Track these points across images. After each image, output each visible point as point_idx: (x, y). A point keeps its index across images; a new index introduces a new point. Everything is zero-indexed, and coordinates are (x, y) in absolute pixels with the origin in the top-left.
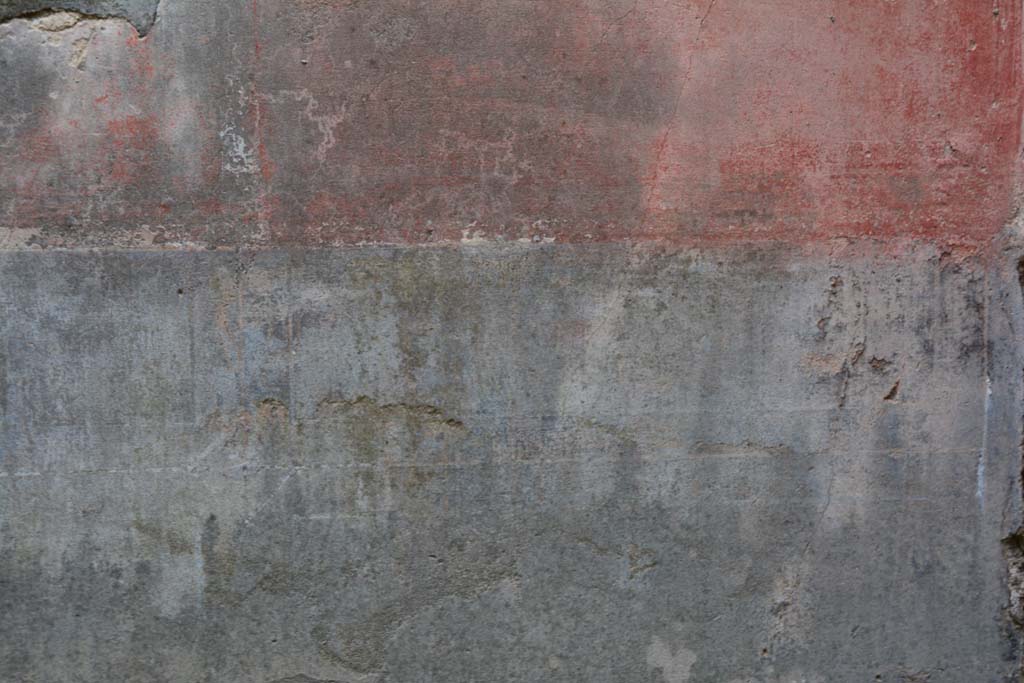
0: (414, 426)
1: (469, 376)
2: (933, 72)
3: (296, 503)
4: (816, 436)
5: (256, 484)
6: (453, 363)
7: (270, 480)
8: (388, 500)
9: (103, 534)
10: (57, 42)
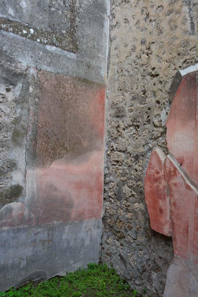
0: (49, 242)
1: (54, 236)
2: (96, 202)
3: (36, 253)
4: (85, 237)
5: (32, 251)
6: (53, 235)
7: (34, 250)
8: (45, 251)
9: (15, 260)
10: (13, 205)
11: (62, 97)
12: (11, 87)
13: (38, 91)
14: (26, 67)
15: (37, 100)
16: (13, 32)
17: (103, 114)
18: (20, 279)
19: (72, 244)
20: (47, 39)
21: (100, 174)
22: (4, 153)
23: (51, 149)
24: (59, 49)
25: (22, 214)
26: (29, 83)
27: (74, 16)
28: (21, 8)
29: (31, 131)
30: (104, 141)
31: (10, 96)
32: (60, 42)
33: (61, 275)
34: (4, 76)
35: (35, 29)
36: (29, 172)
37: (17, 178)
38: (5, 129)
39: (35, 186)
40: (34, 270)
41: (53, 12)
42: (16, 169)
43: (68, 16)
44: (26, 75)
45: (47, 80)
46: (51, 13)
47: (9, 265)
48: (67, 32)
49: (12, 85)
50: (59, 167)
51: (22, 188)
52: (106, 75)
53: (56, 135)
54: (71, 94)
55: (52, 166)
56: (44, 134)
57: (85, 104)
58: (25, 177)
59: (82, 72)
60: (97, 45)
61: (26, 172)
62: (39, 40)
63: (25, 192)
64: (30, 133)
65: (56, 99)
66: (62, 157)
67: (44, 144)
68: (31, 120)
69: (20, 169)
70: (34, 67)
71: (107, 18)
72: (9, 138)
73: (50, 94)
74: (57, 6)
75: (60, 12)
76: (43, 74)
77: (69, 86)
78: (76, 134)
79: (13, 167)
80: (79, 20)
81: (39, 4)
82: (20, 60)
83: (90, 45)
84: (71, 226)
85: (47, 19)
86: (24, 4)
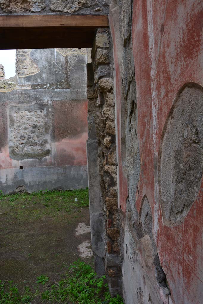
0: (64, 174)
3: (59, 178)
5: (57, 177)
6: (66, 171)
8: (63, 178)
10: (47, 157)
11: (65, 110)
12: (42, 110)
13: (53, 110)
14: (47, 101)
15: (53, 114)
16: (40, 89)
18: (53, 188)
19: (76, 176)
20: (55, 87)
22: (42, 137)
23: (61, 134)
24: (61, 89)
25: (51, 161)
26: (49, 107)
28: (43, 77)
31: (42, 114)
32: (61, 86)
33: (72, 190)
34: (39, 107)
35: (50, 84)
36: (53, 144)
37: (48, 147)
38: (42, 127)
39: (56, 150)
40: (58, 185)
41: (57, 74)
43: (65, 73)
44: (47, 104)
45: (57, 104)
46: (56, 75)
47: (48, 181)
48: (65, 80)
50: (66, 141)
51: (50, 151)
53: (63, 127)
54: (69, 108)
55: (63, 141)
56: (58, 128)
57: (77, 111)
58: (51, 146)
59: (74, 96)
61: (51, 144)
62: (51, 88)
63: (52, 152)
64: (51, 128)
65: (62, 112)
66: (67, 137)
67: (58, 132)
68: (51, 123)
69: (49, 143)
70: (50, 100)
72: (44, 131)
73: (59, 110)
74: (59, 70)
75: (60, 72)
76: (55, 102)
77: (67, 104)
78: (73, 126)
79: (46, 142)
80: (70, 73)
81: (50, 73)
82: (44, 99)
83: (77, 82)
84: (75, 168)
85: (55, 78)
86: (44, 75)
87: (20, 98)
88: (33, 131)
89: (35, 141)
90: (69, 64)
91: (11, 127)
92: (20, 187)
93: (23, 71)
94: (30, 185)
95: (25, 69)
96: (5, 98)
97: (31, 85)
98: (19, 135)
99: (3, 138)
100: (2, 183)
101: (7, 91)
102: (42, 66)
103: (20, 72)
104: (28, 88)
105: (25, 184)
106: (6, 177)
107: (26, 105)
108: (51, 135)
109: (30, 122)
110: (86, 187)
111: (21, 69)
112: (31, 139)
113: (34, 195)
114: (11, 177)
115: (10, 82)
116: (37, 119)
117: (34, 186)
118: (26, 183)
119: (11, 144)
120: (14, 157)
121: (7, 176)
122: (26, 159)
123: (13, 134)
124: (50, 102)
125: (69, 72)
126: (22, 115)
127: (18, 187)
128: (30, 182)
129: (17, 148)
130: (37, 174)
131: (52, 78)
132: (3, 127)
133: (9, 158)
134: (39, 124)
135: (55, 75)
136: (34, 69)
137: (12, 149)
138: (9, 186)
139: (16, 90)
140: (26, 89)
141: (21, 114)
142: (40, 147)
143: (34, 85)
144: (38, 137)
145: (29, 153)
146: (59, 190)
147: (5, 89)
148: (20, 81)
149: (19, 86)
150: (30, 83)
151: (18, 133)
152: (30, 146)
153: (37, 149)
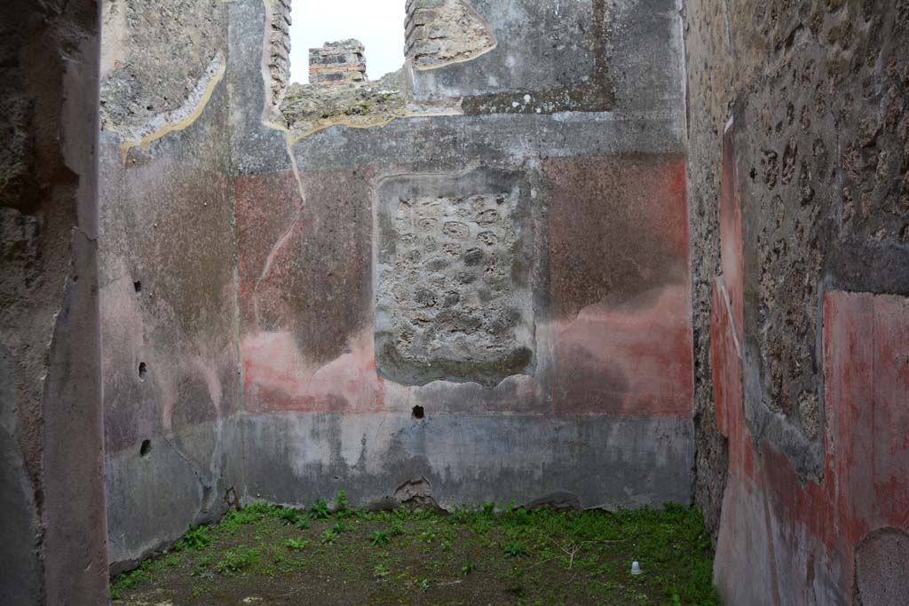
0: (581, 447)
1: (591, 438)
2: (676, 384)
3: (559, 461)
4: (656, 450)
5: (552, 457)
6: (588, 436)
7: (554, 456)
8: (576, 461)
9: (525, 465)
10: (518, 379)
11: (591, 195)
12: (504, 196)
13: (546, 194)
14: (522, 159)
15: (544, 208)
16: (497, 112)
17: (684, 212)
18: (533, 497)
19: (627, 456)
20: (554, 103)
21: (684, 330)
22: (500, 298)
23: (577, 288)
24: (577, 113)
25: (533, 395)
26: (530, 185)
27: (601, 43)
28: (507, 69)
29: (539, 261)
30: (690, 264)
31: (504, 210)
32: (579, 100)
33: (608, 510)
34: (490, 182)
35: (533, 94)
36: (541, 327)
37: (522, 337)
38: (499, 262)
39: (551, 350)
40: (555, 488)
41: (562, 53)
42: (520, 322)
43: (591, 48)
44: (524, 173)
47: (516, 471)
48: (591, 76)
49: (506, 192)
50: (593, 318)
51: (531, 352)
52: (686, 131)
53: (584, 263)
54: (607, 186)
55: (581, 316)
56: (562, 264)
57: (639, 199)
58: (534, 335)
59: (629, 141)
60: (658, 78)
61: (535, 326)
62: (539, 110)
63: (535, 358)
64: (538, 265)
65: (579, 201)
66: (599, 300)
67: (562, 280)
68: (537, 244)
69: (526, 323)
70: (535, 157)
71: (678, 16)
72: (508, 275)
73: (567, 195)
74: (568, 38)
75: (575, 47)
76: (552, 163)
77: (602, 172)
78: (624, 258)
79: (516, 319)
80: (612, 47)
81: (535, 51)
82: (512, 150)
83: (642, 85)
84: (624, 424)
85: (552, 69)
86: (511, 61)
87: (422, 147)
88: (466, 274)
89: (474, 314)
90: (607, 13)
91: (383, 259)
92: (413, 484)
93: (431, 47)
94: (447, 482)
95: (441, 38)
96: (364, 149)
97: (462, 100)
98: (412, 288)
99: (355, 299)
100: (345, 466)
101: (374, 125)
102: (505, 24)
103: (422, 51)
104: (451, 112)
105: (429, 476)
106: (361, 446)
107: (441, 176)
108: (535, 291)
109: (456, 241)
110: (663, 502)
111: (425, 40)
112: (459, 303)
113: (462, 522)
114: (378, 444)
115: (383, 92)
116: (483, 230)
117: (464, 487)
118: (434, 471)
119: (383, 321)
120: (394, 374)
121: (364, 441)
122: (438, 382)
123: (391, 286)
124: (533, 164)
125: (609, 46)
126: (428, 214)
127: (404, 485)
128: (448, 469)
129: (404, 336)
130: (478, 440)
131: (543, 73)
132: (357, 258)
133: (373, 376)
134: (488, 250)
135: (556, 59)
136: (472, 38)
137: (385, 340)
138: (371, 477)
139: (407, 119)
140: (444, 114)
141: (422, 209)
142: (493, 337)
143: (473, 97)
144: (484, 297)
145: (448, 357)
146: (559, 506)
147: (366, 118)
148: (423, 84)
149: (417, 103)
150: (456, 92)
151: (411, 281)
152: (453, 331)
153: (480, 342)
